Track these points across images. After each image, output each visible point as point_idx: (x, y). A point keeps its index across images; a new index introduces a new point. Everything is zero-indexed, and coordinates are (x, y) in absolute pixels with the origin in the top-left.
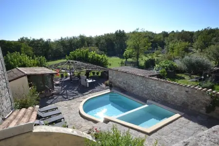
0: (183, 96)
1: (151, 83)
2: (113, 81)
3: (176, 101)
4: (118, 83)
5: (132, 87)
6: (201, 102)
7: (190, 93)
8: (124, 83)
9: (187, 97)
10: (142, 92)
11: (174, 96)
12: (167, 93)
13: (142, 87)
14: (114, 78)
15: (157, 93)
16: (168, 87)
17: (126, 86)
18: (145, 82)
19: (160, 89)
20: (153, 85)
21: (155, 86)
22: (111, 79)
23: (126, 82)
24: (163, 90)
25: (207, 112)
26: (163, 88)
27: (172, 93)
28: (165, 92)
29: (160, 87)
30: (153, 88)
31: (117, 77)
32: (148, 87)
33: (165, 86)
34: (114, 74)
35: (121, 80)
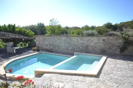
0: (101, 44)
1: (74, 40)
2: (40, 45)
3: (96, 50)
4: (45, 46)
5: (58, 46)
6: (116, 45)
7: (106, 40)
8: (50, 45)
9: (105, 44)
10: (67, 49)
11: (94, 46)
12: (88, 45)
13: (67, 45)
14: (41, 43)
15: (80, 46)
16: (88, 40)
17: (52, 47)
18: (69, 40)
19: (82, 43)
20: (76, 41)
21: (78, 42)
22: (38, 44)
24: (84, 43)
25: (121, 53)
27: (92, 44)
28: (86, 44)
29: (81, 42)
30: (76, 43)
31: (44, 42)
32: (72, 44)
33: (86, 40)
34: (41, 39)
35: (47, 43)
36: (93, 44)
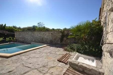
0: (50, 37)
1: (35, 34)
4: (20, 39)
5: (27, 39)
6: (58, 37)
7: (53, 34)
8: (23, 38)
9: (52, 37)
11: (47, 38)
13: (32, 38)
14: (18, 36)
15: (39, 39)
18: (33, 34)
20: (37, 35)
21: (38, 36)
22: (16, 37)
23: (24, 37)
24: (41, 36)
25: (61, 42)
26: (41, 35)
28: (42, 37)
30: (37, 36)
31: (19, 36)
32: (34, 37)
33: (42, 34)
34: (18, 34)
35: (21, 37)
36: (46, 36)
